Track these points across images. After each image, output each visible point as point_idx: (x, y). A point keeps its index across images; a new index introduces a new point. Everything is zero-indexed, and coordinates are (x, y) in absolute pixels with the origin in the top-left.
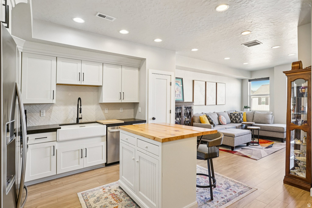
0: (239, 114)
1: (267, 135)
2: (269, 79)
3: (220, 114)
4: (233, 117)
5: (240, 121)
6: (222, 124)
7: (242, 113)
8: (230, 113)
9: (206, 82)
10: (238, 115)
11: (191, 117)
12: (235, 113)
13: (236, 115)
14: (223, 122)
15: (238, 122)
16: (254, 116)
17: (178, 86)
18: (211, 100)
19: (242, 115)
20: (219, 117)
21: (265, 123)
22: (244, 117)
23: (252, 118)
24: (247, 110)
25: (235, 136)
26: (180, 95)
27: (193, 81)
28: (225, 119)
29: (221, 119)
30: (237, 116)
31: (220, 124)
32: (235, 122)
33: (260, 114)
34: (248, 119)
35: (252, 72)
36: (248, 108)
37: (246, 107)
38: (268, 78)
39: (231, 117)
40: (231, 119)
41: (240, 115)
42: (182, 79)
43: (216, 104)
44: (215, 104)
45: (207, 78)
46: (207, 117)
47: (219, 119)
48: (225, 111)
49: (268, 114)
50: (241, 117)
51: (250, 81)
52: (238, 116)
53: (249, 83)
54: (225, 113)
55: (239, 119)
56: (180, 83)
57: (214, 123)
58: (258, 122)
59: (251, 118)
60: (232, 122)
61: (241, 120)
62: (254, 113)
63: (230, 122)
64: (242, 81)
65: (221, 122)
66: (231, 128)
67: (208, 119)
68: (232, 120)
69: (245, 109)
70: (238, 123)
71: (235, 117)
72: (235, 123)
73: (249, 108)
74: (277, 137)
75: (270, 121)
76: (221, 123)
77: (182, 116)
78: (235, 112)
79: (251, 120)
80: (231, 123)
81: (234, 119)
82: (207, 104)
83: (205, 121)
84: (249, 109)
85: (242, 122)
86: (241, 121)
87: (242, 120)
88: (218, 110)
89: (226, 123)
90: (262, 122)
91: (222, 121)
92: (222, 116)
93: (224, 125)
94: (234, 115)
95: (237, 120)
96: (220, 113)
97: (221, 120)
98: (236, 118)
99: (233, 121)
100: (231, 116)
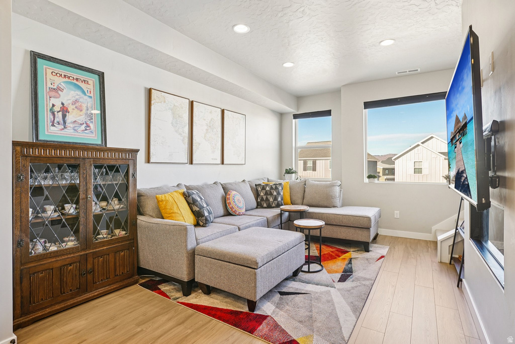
0: (274, 187)
1: (335, 236)
2: (331, 115)
3: (229, 186)
4: (262, 194)
5: (276, 202)
6: (233, 214)
7: (280, 184)
8: (256, 185)
9: (192, 103)
10: (272, 188)
11: (127, 197)
12: (267, 185)
13: (268, 189)
14: (235, 208)
15: (274, 205)
16: (305, 191)
17: (79, 93)
18: (207, 150)
19: (280, 188)
20: (226, 193)
21: (328, 205)
22: (285, 193)
23: (302, 195)
24: (291, 178)
25: (260, 265)
26: (91, 125)
27: (149, 92)
28: (242, 199)
29: (231, 201)
30: (270, 192)
31: (228, 214)
32: (265, 205)
33: (317, 185)
34: (294, 198)
35: (299, 98)
36: (292, 173)
37: (289, 172)
38: (328, 113)
39: (257, 195)
40: (257, 199)
41: (276, 188)
42: (101, 75)
43: (223, 163)
44: (219, 161)
45: (196, 91)
46: (186, 196)
47: (225, 200)
48: (244, 181)
49: (332, 186)
50: (279, 193)
51: (296, 116)
52: (272, 191)
53: (294, 120)
54: (243, 183)
55: (275, 199)
56: (91, 87)
57: (206, 214)
58: (314, 204)
59: (300, 195)
60: (259, 205)
61: (279, 199)
62: (305, 184)
63: (255, 204)
64: (281, 115)
65: (232, 208)
66: (253, 225)
67: (189, 204)
68: (259, 200)
69: (287, 176)
70: (273, 207)
71: (266, 194)
72: (265, 208)
73: (295, 172)
74: (355, 239)
75: (338, 202)
76: (230, 210)
77: (82, 196)
78: (266, 182)
79: (300, 201)
80: (257, 208)
81: (265, 197)
82: (194, 162)
83: (175, 210)
84: (294, 175)
85: (282, 205)
86: (280, 203)
87: (282, 199)
88: (226, 176)
89: (243, 210)
90: (321, 203)
91: (233, 204)
92: (234, 193)
93: (239, 215)
94: (263, 188)
95: (271, 200)
96: (230, 184)
97: (230, 203)
98: (269, 197)
99: (262, 203)
100: (257, 190)
